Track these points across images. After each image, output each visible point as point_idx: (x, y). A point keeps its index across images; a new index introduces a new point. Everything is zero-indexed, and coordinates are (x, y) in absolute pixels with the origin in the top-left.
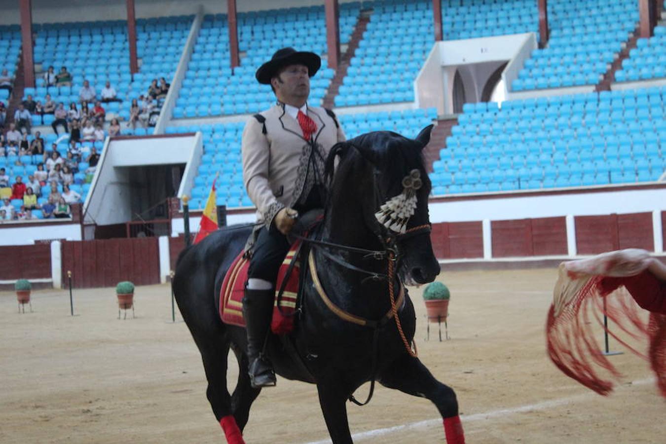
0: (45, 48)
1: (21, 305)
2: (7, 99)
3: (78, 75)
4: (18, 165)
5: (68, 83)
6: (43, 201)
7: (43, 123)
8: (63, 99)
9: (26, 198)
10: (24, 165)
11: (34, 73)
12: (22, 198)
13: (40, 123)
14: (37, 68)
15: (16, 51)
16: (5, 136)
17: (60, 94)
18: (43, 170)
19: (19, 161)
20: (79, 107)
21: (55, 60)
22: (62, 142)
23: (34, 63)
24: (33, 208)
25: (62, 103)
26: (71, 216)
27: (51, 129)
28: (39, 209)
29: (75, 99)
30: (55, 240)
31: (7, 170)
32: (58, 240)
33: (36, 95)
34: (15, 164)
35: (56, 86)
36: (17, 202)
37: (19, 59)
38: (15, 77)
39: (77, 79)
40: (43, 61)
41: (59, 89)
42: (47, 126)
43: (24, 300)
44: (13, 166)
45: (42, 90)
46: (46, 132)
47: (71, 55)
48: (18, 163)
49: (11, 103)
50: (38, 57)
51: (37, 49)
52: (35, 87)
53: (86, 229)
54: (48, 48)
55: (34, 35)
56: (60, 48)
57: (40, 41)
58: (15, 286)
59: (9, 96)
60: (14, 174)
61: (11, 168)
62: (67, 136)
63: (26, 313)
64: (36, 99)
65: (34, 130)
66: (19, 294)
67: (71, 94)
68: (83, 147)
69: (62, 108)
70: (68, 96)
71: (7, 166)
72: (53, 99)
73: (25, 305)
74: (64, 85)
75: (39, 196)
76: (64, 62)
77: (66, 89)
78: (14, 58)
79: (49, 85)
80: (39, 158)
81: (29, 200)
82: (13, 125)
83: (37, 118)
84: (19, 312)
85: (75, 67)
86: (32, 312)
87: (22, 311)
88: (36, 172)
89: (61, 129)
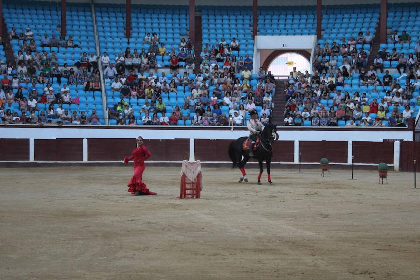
0: (394, 18)
1: (381, 179)
2: (369, 50)
3: (415, 36)
4: (374, 92)
5: (408, 41)
6: (389, 115)
7: (391, 66)
8: (404, 51)
9: (379, 112)
10: (378, 92)
11: (387, 34)
12: (377, 113)
13: (389, 66)
14: (389, 31)
15: (375, 20)
16: (367, 73)
17: (402, 48)
18: (390, 96)
19: (375, 89)
20: (415, 56)
21: (400, 26)
22: (403, 78)
23: (387, 28)
24: (383, 119)
25: (403, 54)
26: (407, 125)
27: (396, 70)
28: (387, 120)
29: (412, 51)
30: (397, 140)
31: (367, 94)
32: (398, 140)
33: (387, 49)
34: (372, 91)
35: (400, 43)
36: (373, 115)
37: (377, 26)
38: (374, 36)
39: (414, 39)
40: (393, 27)
41: (402, 45)
42: (394, 68)
43: (383, 176)
44: (371, 92)
45: (391, 46)
46: (393, 72)
47: (410, 23)
48: (374, 91)
49: (371, 53)
50: (389, 24)
51: (389, 19)
52: (387, 43)
53: (416, 134)
54: (396, 19)
55: (388, 10)
56: (404, 19)
57: (391, 14)
58: (378, 167)
59: (370, 49)
60: (372, 97)
61: (370, 93)
62: (405, 75)
63: (385, 184)
64: (387, 51)
65: (385, 70)
66: (380, 172)
67: (410, 48)
68: (416, 82)
69: (403, 57)
70: (408, 49)
71: (367, 92)
72: (397, 51)
73: (384, 179)
74: (405, 43)
75: (387, 112)
76: (406, 28)
77: (406, 45)
78: (374, 25)
79: (395, 43)
80: (389, 88)
81: (381, 114)
82: (371, 67)
83: (387, 63)
84: (380, 183)
85: (413, 31)
86: (388, 184)
87: (381, 182)
88: (385, 97)
89: (402, 70)
